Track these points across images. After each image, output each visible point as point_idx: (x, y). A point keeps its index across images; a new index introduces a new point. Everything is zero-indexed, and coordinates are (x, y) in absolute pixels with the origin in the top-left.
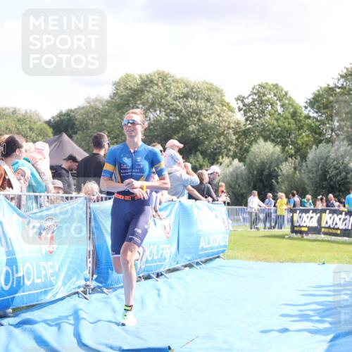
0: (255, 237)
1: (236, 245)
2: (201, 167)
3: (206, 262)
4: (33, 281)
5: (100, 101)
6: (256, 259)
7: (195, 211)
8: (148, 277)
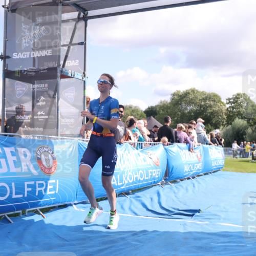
0: (236, 161)
1: (227, 165)
2: (211, 130)
3: (214, 172)
4: (144, 178)
5: (166, 102)
6: (237, 171)
7: (209, 149)
8: (189, 178)
